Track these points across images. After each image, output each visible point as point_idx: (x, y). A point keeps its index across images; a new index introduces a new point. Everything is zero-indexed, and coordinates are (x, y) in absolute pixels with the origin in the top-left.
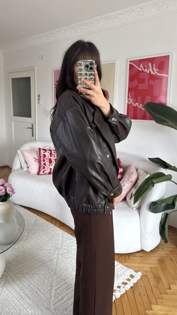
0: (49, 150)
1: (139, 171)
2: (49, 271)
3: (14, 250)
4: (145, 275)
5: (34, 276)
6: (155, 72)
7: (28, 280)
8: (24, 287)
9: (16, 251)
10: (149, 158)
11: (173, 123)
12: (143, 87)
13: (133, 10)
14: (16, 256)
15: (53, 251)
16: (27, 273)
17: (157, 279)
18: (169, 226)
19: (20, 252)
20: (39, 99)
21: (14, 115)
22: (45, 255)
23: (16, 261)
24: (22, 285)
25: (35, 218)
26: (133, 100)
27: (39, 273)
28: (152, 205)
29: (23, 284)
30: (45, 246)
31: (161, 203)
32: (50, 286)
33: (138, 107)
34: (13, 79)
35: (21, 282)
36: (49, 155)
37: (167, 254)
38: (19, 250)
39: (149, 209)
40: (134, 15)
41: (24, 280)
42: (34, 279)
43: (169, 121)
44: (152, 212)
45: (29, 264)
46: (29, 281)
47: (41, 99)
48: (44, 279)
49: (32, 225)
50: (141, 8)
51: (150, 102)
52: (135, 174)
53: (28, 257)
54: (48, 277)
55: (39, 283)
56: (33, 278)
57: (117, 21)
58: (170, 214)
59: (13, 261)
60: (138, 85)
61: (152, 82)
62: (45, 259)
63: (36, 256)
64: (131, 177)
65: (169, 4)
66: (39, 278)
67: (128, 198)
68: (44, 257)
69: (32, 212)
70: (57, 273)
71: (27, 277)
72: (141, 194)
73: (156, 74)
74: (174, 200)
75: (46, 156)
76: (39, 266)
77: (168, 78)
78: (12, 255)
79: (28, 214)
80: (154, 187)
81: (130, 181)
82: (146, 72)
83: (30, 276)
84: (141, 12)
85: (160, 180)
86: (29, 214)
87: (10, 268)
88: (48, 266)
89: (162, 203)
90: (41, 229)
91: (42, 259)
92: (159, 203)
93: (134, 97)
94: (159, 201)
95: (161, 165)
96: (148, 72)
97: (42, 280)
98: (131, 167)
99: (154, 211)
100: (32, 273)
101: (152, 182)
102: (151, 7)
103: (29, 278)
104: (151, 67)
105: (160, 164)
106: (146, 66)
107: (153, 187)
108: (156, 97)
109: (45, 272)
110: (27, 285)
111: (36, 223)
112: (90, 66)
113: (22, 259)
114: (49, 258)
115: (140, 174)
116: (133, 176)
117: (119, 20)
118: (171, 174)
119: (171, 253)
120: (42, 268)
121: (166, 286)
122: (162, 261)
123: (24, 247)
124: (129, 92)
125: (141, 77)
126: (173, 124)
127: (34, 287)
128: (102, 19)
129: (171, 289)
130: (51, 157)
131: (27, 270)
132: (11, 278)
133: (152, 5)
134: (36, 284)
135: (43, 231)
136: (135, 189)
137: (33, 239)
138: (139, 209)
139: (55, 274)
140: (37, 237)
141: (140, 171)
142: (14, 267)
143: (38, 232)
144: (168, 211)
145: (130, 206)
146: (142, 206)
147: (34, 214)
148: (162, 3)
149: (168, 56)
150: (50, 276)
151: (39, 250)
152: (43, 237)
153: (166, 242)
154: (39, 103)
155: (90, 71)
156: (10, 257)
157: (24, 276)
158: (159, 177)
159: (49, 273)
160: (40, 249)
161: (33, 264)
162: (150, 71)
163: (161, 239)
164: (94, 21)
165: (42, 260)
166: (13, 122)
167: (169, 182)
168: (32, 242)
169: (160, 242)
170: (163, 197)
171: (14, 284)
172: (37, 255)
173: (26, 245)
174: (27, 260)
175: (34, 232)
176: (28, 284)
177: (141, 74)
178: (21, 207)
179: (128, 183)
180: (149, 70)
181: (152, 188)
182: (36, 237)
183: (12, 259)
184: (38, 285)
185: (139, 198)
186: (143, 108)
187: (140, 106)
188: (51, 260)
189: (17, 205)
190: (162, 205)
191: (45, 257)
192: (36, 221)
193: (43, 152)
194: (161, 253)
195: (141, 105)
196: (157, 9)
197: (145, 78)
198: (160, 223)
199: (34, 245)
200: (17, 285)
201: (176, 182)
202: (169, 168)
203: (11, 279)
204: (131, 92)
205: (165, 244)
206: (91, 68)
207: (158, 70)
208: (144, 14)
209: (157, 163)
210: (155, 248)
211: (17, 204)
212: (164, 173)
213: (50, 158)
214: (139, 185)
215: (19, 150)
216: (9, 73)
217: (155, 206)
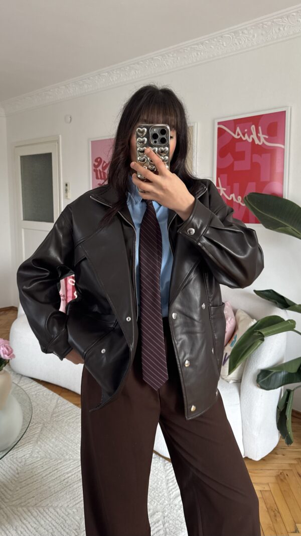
1: (238, 314)
2: (75, 501)
3: (15, 460)
5: (47, 511)
6: (262, 140)
7: (36, 519)
8: (28, 531)
9: (18, 463)
10: (255, 291)
11: (295, 228)
12: (242, 166)
13: (222, 37)
14: (17, 472)
16: (36, 505)
17: (272, 514)
18: (293, 411)
19: (24, 464)
20: (66, 190)
21: (25, 219)
22: (70, 469)
23: (16, 481)
24: (24, 529)
25: (55, 401)
26: (225, 189)
27: (56, 505)
28: (260, 376)
29: (26, 526)
30: (70, 453)
31: (278, 371)
32: (76, 530)
33: (235, 202)
34: (22, 157)
35: (23, 523)
37: (292, 464)
38: (24, 460)
39: (256, 383)
40: (223, 45)
41: (29, 519)
42: (48, 517)
43: (287, 225)
44: (262, 388)
45: (40, 487)
46: (38, 521)
47: (70, 191)
48: (65, 517)
49: (51, 414)
50: (235, 32)
51: (255, 192)
52: (231, 320)
53: (39, 473)
55: (55, 524)
56: (45, 514)
57: (196, 55)
58: (295, 391)
59: (11, 482)
60: (232, 165)
61: (256, 158)
62: (69, 477)
63: (54, 472)
65: (282, 25)
66: (56, 514)
68: (68, 473)
69: (52, 390)
71: (35, 514)
72: (241, 355)
73: (263, 143)
76: (58, 491)
77: (284, 149)
78: (9, 471)
79: (43, 394)
80: (265, 342)
82: (246, 140)
83: (39, 511)
84: (236, 40)
85: (274, 329)
86: (45, 394)
87: (4, 495)
89: (280, 371)
90: (65, 420)
91: (63, 478)
92: (274, 371)
93: (228, 185)
94: (274, 367)
95: (276, 303)
96: (250, 140)
97: (62, 518)
99: (265, 387)
100: (43, 505)
101: (261, 333)
102: (252, 31)
103: (38, 514)
104: (254, 132)
105: (274, 300)
106: (246, 130)
107: (261, 343)
108: (266, 183)
109: (67, 503)
110: (33, 529)
111: (57, 410)
112: (160, 136)
113: (29, 477)
114: (77, 475)
115: (240, 319)
117: (199, 54)
118: (294, 320)
119: (298, 464)
120: (63, 496)
121: (290, 528)
122: (282, 478)
123: (33, 455)
124: (218, 176)
125: (237, 150)
126: (296, 230)
127: (47, 533)
128: (170, 53)
129: (299, 532)
131: (35, 499)
132: (5, 515)
133: (253, 27)
134: (50, 526)
135: (68, 425)
136: (231, 346)
137: (50, 440)
138: (238, 382)
140: (57, 437)
141: (241, 314)
142: (11, 494)
143: (60, 427)
144: (290, 386)
145: (224, 377)
146: (243, 377)
147: (55, 394)
148: (270, 23)
149: (284, 113)
150: (77, 511)
151: (59, 461)
152: (69, 436)
153: (289, 442)
154: (66, 195)
155: (161, 146)
156: (7, 475)
157: (29, 511)
158: (272, 324)
160: (61, 459)
161: (46, 487)
162: (253, 139)
163: (280, 438)
164: (157, 56)
165: (64, 480)
166: (23, 230)
167: (291, 332)
168: (48, 446)
169: (279, 442)
170: (282, 360)
171: (9, 527)
172: (54, 470)
173: (37, 451)
174: (37, 480)
175: (52, 427)
176: (35, 526)
177: (237, 144)
178: (32, 380)
180: (251, 136)
181: (260, 345)
182: (55, 436)
183: (9, 477)
184: (53, 527)
185: (238, 362)
186: (243, 203)
187: (237, 200)
189: (25, 378)
190: (280, 376)
191: (70, 474)
192: (56, 407)
193: (71, 282)
194: (282, 463)
195: (240, 197)
196: (262, 34)
197: (244, 152)
198: (278, 407)
199: (51, 451)
200: (14, 528)
202: (290, 307)
203: (4, 518)
204: (221, 175)
205: (287, 445)
206: (163, 141)
207: (267, 137)
208: (241, 42)
209: (269, 300)
210: (270, 453)
211: (25, 376)
212: (282, 317)
214: (238, 339)
216: (17, 147)
217: (266, 378)
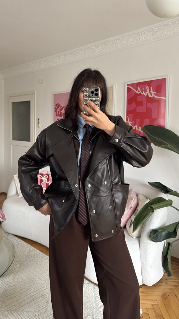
0: (47, 175)
1: (139, 197)
2: (40, 308)
3: (4, 284)
4: (146, 313)
5: (23, 314)
6: (153, 95)
9: (6, 285)
10: (149, 183)
11: (172, 146)
12: (141, 109)
13: (130, 36)
14: (5, 290)
15: (45, 285)
16: (16, 310)
17: (159, 318)
18: (172, 257)
19: (10, 286)
20: (38, 123)
21: (13, 139)
22: (37, 289)
23: (4, 296)
25: (29, 248)
26: (131, 123)
27: (28, 311)
28: (152, 233)
30: (37, 280)
31: (162, 231)
33: (137, 130)
34: (13, 103)
36: (47, 180)
37: (171, 289)
38: (9, 284)
39: (149, 237)
40: (130, 40)
42: (23, 317)
43: (167, 144)
44: (152, 241)
45: (19, 299)
47: (40, 123)
48: (34, 317)
49: (26, 257)
50: (137, 34)
51: (148, 124)
52: (134, 200)
53: (18, 291)
54: (39, 315)
57: (115, 46)
58: (173, 243)
60: (136, 109)
61: (149, 105)
62: (36, 294)
63: (27, 291)
64: (131, 203)
65: (164, 30)
66: (28, 316)
67: (128, 226)
68: (35, 292)
69: (27, 242)
70: (49, 310)
71: (15, 315)
72: (140, 220)
73: (153, 96)
74: (176, 227)
75: (43, 181)
76: (29, 302)
77: (165, 100)
78: (0, 290)
80: (154, 213)
81: (130, 207)
82: (143, 95)
83: (18, 314)
84: (138, 38)
85: (160, 205)
86: (22, 244)
88: (39, 302)
89: (163, 230)
90: (35, 260)
91: (33, 295)
92: (160, 231)
93: (133, 120)
94: (160, 228)
95: (161, 190)
96: (146, 95)
97: (32, 318)
98: (131, 192)
99: (155, 240)
100: (20, 310)
101: (152, 207)
102: (147, 33)
103: (17, 316)
104: (148, 90)
105: (160, 188)
106: (143, 89)
108: (155, 120)
109: (35, 309)
111: (29, 254)
112: (95, 92)
113: (11, 294)
114: (41, 293)
115: (140, 200)
116: (132, 201)
117: (117, 45)
118: (172, 200)
119: (175, 289)
120: (32, 305)
122: (165, 297)
123: (15, 281)
124: (127, 115)
125: (138, 100)
128: (100, 45)
130: (48, 181)
131: (16, 307)
133: (148, 31)
135: (36, 263)
136: (135, 216)
137: (25, 272)
138: (139, 237)
139: (46, 311)
140: (29, 270)
141: (141, 197)
142: (1, 303)
143: (31, 264)
144: (170, 240)
145: (130, 235)
146: (142, 235)
147: (28, 245)
148: (157, 28)
149: (165, 79)
150: (41, 314)
151: (31, 284)
152: (36, 270)
153: (169, 275)
154: (38, 126)
155: (95, 97)
157: (12, 313)
158: (159, 202)
159: (40, 310)
161: (23, 300)
162: (147, 94)
163: (165, 273)
164: (92, 46)
165: (33, 296)
166: (12, 146)
167: (170, 207)
168: (24, 275)
169: (164, 275)
170: (165, 223)
172: (28, 290)
173: (17, 278)
174: (17, 295)
175: (27, 264)
177: (138, 97)
178: (15, 236)
179: (128, 210)
180: (146, 92)
181: (151, 214)
182: (28, 269)
185: (138, 225)
186: (142, 131)
187: (139, 129)
188: (43, 295)
190: (163, 233)
191: (37, 292)
192: (29, 252)
193: (40, 176)
194: (165, 288)
196: (152, 35)
197: (142, 101)
198: (163, 253)
199: (26, 278)
201: (177, 209)
202: (169, 193)
204: (129, 115)
205: (168, 277)
206: (97, 95)
207: (155, 93)
208: (140, 39)
209: (157, 188)
210: (158, 282)
211: (11, 234)
212: (164, 198)
213: (48, 183)
214: (139, 211)
215: (15, 175)
216: (10, 97)
217: (156, 234)
